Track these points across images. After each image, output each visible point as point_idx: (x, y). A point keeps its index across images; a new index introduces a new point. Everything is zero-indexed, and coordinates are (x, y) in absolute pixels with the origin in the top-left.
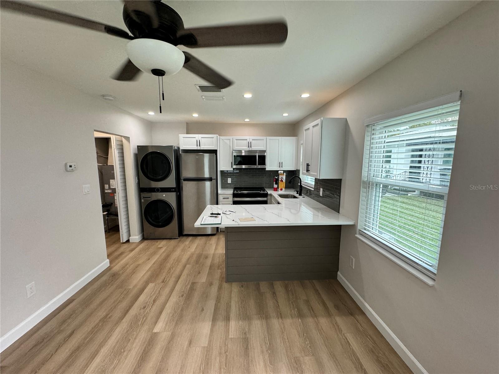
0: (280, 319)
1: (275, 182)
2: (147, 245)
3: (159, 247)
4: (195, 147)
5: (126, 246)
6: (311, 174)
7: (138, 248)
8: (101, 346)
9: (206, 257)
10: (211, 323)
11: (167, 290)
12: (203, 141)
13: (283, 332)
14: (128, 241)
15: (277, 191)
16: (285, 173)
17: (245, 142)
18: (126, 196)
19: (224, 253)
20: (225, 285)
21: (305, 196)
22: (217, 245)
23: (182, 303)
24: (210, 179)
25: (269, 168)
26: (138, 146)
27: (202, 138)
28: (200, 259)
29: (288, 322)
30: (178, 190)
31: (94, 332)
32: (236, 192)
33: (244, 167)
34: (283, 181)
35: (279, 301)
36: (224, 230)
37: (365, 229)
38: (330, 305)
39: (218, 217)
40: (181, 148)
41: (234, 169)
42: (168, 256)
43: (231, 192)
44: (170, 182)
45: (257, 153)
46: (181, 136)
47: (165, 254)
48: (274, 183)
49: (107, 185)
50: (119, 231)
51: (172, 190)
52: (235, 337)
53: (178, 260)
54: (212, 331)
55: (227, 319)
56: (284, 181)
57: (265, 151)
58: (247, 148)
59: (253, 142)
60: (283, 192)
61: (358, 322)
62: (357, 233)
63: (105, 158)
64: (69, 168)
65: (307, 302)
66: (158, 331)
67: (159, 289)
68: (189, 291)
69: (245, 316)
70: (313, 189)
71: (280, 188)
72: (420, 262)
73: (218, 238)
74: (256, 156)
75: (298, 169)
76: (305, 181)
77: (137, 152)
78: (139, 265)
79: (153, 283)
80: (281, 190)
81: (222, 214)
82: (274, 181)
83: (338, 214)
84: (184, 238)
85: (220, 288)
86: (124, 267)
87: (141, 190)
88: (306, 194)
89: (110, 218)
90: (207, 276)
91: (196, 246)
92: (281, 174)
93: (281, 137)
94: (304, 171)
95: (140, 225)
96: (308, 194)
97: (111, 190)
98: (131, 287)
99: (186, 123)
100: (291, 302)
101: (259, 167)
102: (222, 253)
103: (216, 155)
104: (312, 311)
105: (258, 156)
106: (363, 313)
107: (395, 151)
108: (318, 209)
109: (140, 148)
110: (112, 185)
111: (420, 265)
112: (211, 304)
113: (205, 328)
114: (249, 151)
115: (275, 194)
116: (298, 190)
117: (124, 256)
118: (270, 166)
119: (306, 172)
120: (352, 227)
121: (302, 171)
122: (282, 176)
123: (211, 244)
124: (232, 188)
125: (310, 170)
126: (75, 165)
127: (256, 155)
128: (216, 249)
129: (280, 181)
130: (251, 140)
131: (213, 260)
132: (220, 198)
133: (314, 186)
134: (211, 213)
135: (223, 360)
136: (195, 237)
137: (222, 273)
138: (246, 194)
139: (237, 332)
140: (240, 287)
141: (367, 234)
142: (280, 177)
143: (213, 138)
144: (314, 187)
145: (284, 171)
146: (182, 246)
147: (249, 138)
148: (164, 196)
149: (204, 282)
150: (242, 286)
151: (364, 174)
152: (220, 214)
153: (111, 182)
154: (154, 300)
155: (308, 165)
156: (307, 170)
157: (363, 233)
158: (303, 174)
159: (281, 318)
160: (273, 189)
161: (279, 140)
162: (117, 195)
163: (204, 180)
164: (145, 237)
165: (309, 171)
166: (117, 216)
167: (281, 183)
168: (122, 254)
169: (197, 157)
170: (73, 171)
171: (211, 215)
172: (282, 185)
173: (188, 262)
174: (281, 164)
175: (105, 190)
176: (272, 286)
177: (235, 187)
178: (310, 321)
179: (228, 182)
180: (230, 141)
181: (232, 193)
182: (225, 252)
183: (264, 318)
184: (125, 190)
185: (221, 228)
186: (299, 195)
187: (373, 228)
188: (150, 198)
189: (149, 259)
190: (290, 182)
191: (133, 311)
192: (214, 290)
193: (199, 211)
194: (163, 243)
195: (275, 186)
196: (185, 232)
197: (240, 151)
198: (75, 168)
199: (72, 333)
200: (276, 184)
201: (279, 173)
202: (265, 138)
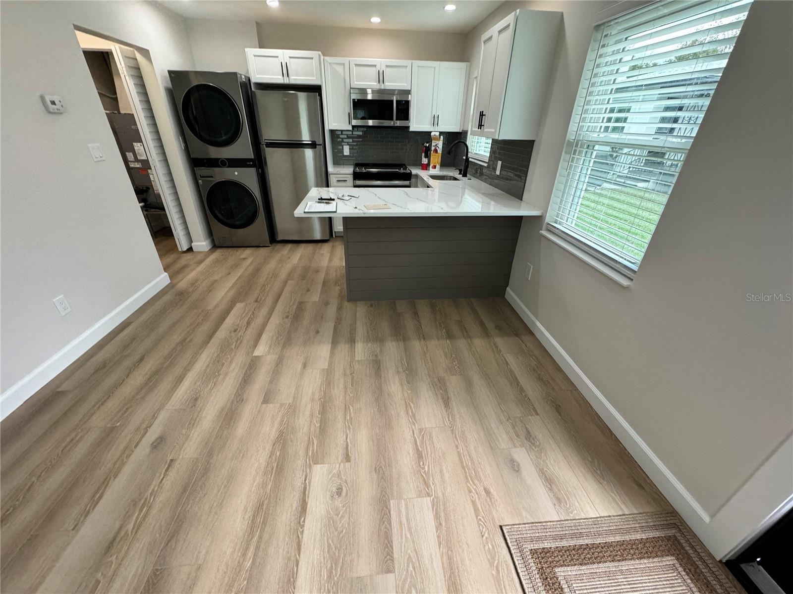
0: (422, 340)
1: (425, 153)
2: (223, 255)
3: (241, 259)
4: (278, 79)
5: (189, 256)
6: (486, 131)
7: (208, 260)
8: (186, 370)
9: (317, 271)
10: (330, 346)
11: (264, 311)
12: (293, 65)
13: (425, 354)
14: (190, 249)
15: (426, 170)
16: (442, 137)
17: (373, 72)
18: (170, 174)
19: (343, 267)
20: (347, 305)
21: (472, 178)
22: (332, 255)
23: (288, 325)
24: (313, 145)
25: (414, 126)
26: (170, 72)
27: (290, 57)
28: (306, 274)
29: (433, 344)
30: (259, 163)
31: (172, 358)
32: (358, 170)
33: (370, 123)
34: (438, 152)
35: (422, 323)
36: (342, 235)
37: (556, 222)
38: (490, 325)
39: (331, 203)
40: (253, 80)
41: (353, 127)
42: (257, 271)
43: (350, 170)
44: (242, 148)
45: (394, 94)
46: (252, 52)
47: (252, 267)
48: (423, 154)
49: (131, 154)
50: (173, 235)
51: (248, 163)
52: (363, 358)
53: (274, 275)
54: (332, 353)
55: (352, 341)
56: (440, 151)
57: (408, 92)
58: (375, 85)
59: (388, 72)
60: (436, 172)
61: (523, 343)
62: (543, 229)
63: (111, 98)
64: (51, 107)
65: (460, 323)
66: (261, 355)
67: (253, 310)
68: (296, 310)
69: (375, 337)
70: (486, 165)
71: (431, 165)
72: (621, 259)
73: (333, 246)
74: (393, 101)
75: (465, 129)
76: (475, 152)
77: (170, 86)
78: (216, 281)
79: (243, 302)
80: (434, 167)
81: (336, 200)
82: (423, 152)
83: (520, 201)
84: (279, 246)
85: (340, 308)
86: (193, 284)
87: (195, 163)
88: (475, 175)
89: (151, 213)
90: (320, 295)
91: (299, 255)
92: (436, 139)
93: (438, 63)
94: (475, 128)
95: (204, 224)
96: (478, 174)
97: (140, 164)
98: (211, 307)
99: (255, 24)
100: (438, 323)
101: (399, 123)
102: (341, 266)
103: (320, 95)
104: (465, 333)
105: (397, 101)
106: (531, 333)
107: (636, 109)
108: (491, 194)
109: (175, 76)
110: (138, 153)
111: (619, 262)
112: (329, 327)
113: (323, 351)
114: (380, 91)
115: (424, 174)
116: (461, 168)
117: (189, 269)
118: (417, 123)
119: (477, 129)
120: (537, 220)
121: (472, 129)
122: (437, 142)
123: (323, 254)
124: (352, 165)
125: (485, 126)
126: (60, 101)
127: (392, 99)
128: (330, 260)
129: (432, 152)
130: (384, 68)
131: (327, 274)
132: (333, 179)
133: (488, 159)
134: (320, 198)
135: (350, 381)
136: (296, 245)
137: (341, 291)
138: (374, 173)
139: (366, 354)
140: (368, 307)
141: (558, 229)
142: (433, 144)
143: (312, 58)
144: (487, 161)
145: (441, 133)
146: (278, 256)
147: (381, 62)
148: (234, 174)
149: (316, 301)
150: (371, 306)
151: (573, 127)
152: (334, 200)
153: (136, 148)
154: (247, 322)
155: (482, 115)
156: (479, 125)
157: (552, 228)
158: (473, 134)
159: (424, 339)
160: (421, 167)
161: (435, 68)
162: (154, 172)
163: (301, 145)
164: (216, 244)
165: (482, 127)
166: (164, 209)
167: (434, 155)
168: (185, 267)
169: (286, 99)
170: (61, 113)
171: (319, 201)
172: (436, 159)
173: (289, 276)
174: (435, 120)
175: (130, 163)
176: (413, 305)
177: (357, 162)
178: (462, 343)
179: (345, 154)
180: (344, 67)
181: (352, 171)
182: (344, 264)
183: (401, 340)
184: (166, 161)
185: (338, 232)
186: (463, 176)
187: (568, 217)
188: (212, 177)
189: (229, 274)
190: (449, 153)
191: (222, 334)
192: (332, 310)
193: (299, 195)
194: (247, 252)
195: (425, 161)
196: (279, 237)
197: (363, 91)
198: (62, 106)
199: (142, 359)
200: (425, 158)
201: (432, 137)
202: (408, 63)
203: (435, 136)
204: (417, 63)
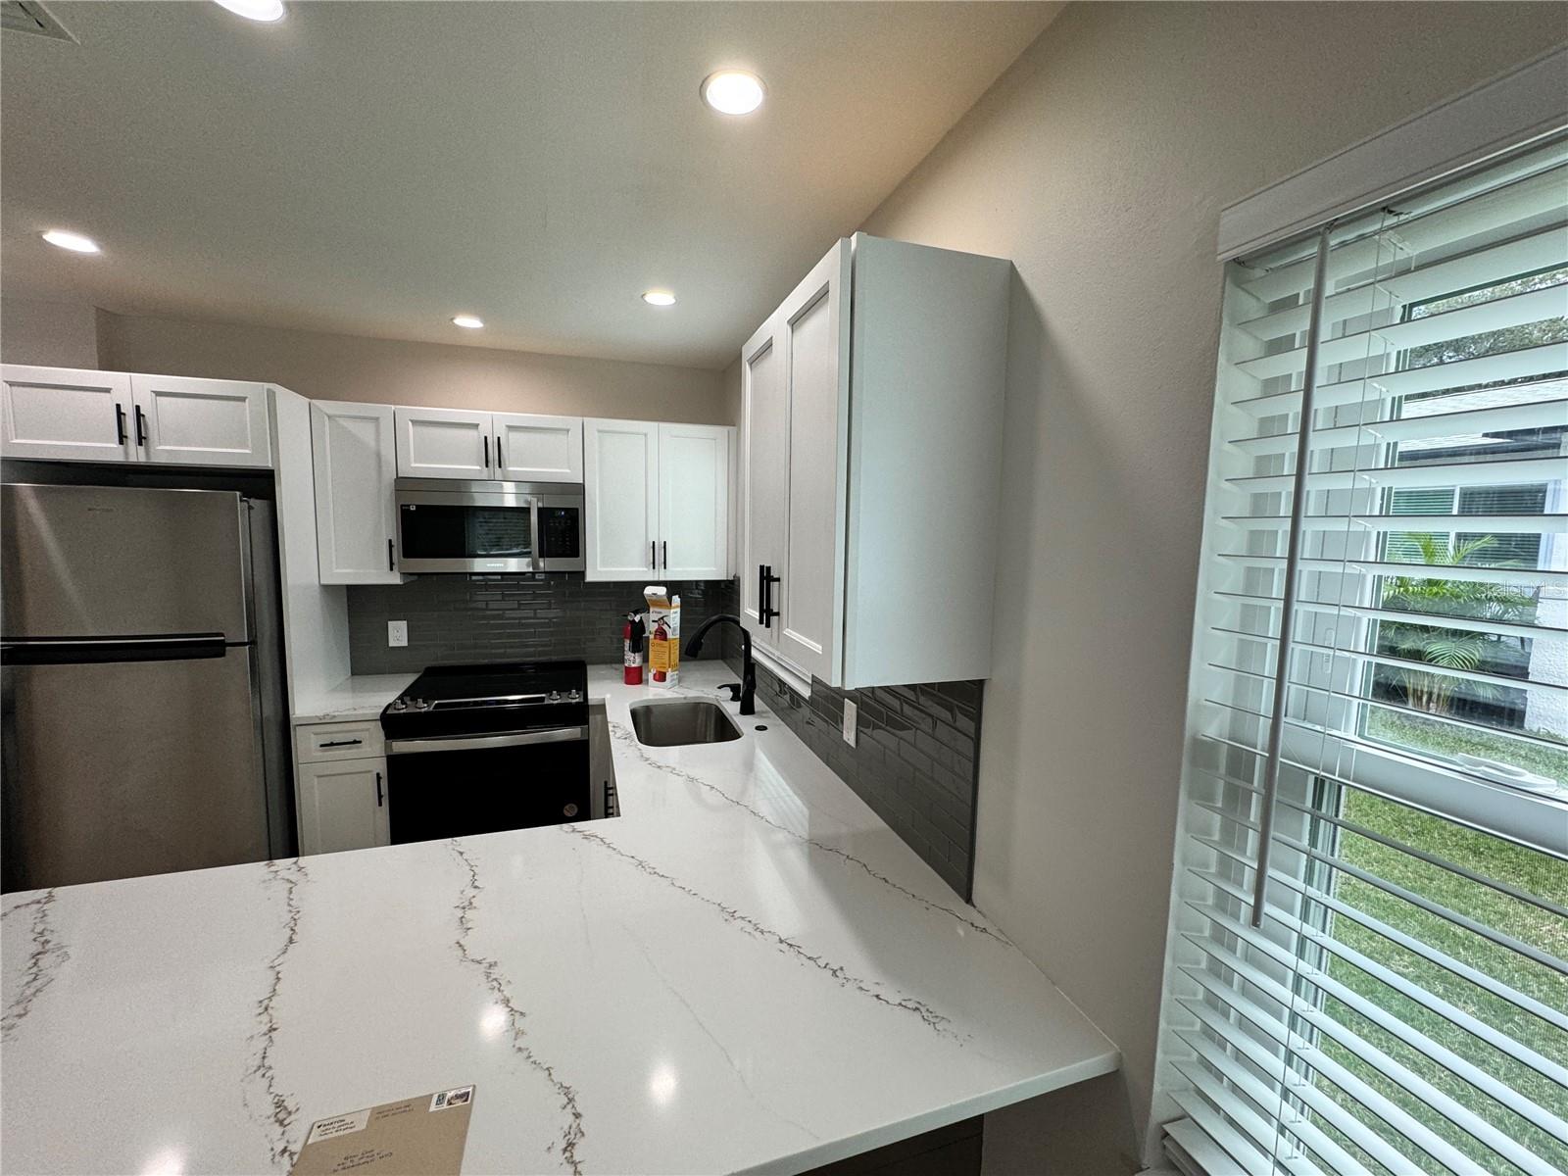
1: (632, 639)
4: (109, 450)
12: (165, 416)
16: (676, 599)
17: (473, 438)
21: (772, 720)
25: (599, 569)
27: (158, 394)
32: (401, 708)
34: (670, 636)
41: (405, 576)
45: (532, 494)
48: (627, 643)
56: (674, 634)
57: (575, 489)
59: (513, 443)
70: (806, 693)
71: (653, 671)
74: (527, 510)
80: (661, 677)
82: (625, 637)
92: (658, 602)
93: (655, 424)
96: (785, 699)
101: (547, 568)
105: (540, 510)
116: (735, 686)
118: (606, 559)
122: (664, 612)
125: (784, 614)
127: (527, 505)
129: (651, 637)
130: (501, 432)
142: (652, 617)
143: (243, 399)
145: (674, 587)
147: (490, 418)
156: (761, 610)
161: (646, 435)
167: (659, 645)
172: (665, 653)
174: (658, 553)
177: (433, 663)
179: (393, 644)
180: (379, 428)
181: (384, 711)
186: (744, 714)
195: (633, 660)
200: (633, 652)
201: (647, 598)
202: (574, 422)
203: (654, 598)
204: (594, 424)
